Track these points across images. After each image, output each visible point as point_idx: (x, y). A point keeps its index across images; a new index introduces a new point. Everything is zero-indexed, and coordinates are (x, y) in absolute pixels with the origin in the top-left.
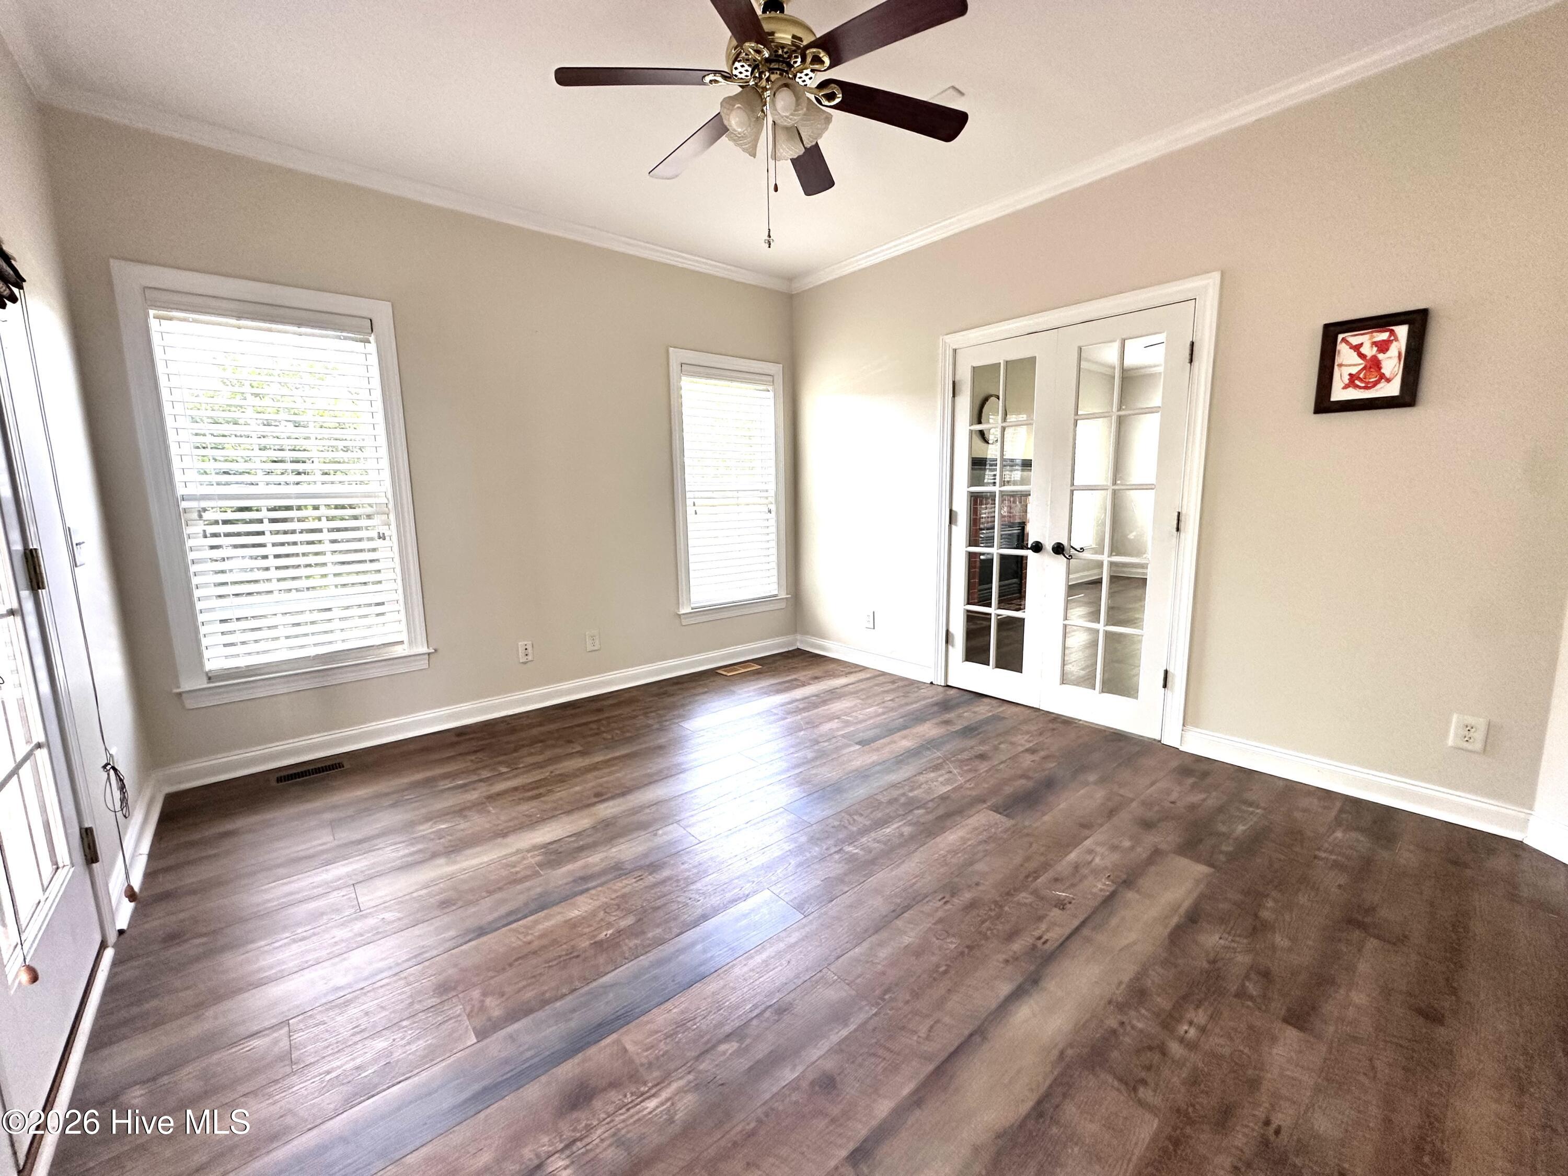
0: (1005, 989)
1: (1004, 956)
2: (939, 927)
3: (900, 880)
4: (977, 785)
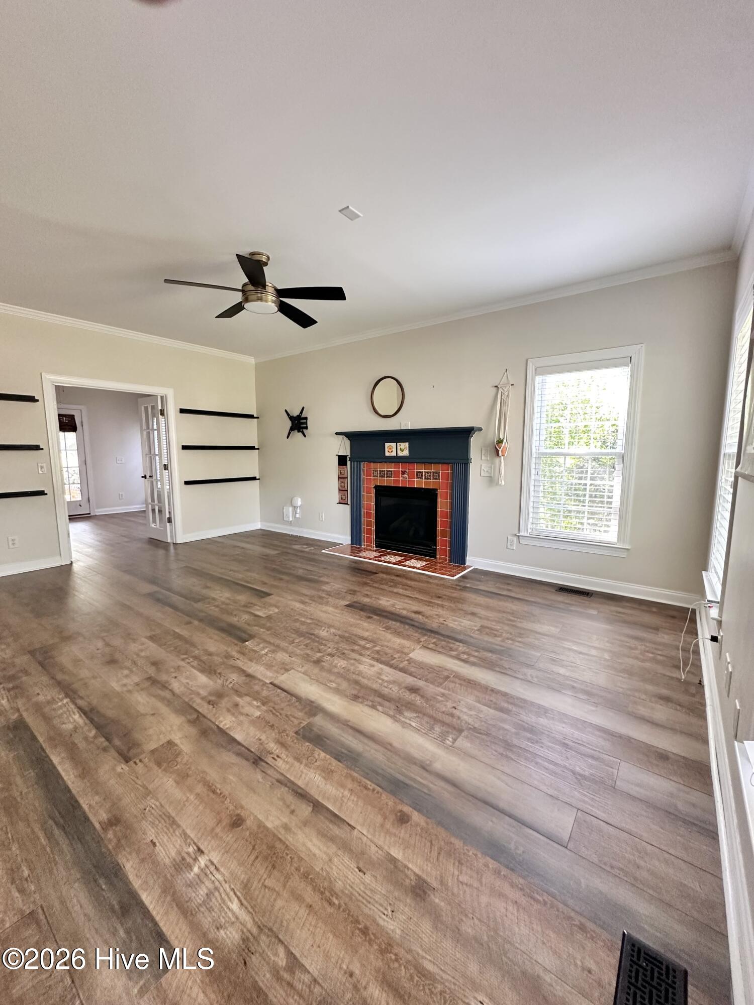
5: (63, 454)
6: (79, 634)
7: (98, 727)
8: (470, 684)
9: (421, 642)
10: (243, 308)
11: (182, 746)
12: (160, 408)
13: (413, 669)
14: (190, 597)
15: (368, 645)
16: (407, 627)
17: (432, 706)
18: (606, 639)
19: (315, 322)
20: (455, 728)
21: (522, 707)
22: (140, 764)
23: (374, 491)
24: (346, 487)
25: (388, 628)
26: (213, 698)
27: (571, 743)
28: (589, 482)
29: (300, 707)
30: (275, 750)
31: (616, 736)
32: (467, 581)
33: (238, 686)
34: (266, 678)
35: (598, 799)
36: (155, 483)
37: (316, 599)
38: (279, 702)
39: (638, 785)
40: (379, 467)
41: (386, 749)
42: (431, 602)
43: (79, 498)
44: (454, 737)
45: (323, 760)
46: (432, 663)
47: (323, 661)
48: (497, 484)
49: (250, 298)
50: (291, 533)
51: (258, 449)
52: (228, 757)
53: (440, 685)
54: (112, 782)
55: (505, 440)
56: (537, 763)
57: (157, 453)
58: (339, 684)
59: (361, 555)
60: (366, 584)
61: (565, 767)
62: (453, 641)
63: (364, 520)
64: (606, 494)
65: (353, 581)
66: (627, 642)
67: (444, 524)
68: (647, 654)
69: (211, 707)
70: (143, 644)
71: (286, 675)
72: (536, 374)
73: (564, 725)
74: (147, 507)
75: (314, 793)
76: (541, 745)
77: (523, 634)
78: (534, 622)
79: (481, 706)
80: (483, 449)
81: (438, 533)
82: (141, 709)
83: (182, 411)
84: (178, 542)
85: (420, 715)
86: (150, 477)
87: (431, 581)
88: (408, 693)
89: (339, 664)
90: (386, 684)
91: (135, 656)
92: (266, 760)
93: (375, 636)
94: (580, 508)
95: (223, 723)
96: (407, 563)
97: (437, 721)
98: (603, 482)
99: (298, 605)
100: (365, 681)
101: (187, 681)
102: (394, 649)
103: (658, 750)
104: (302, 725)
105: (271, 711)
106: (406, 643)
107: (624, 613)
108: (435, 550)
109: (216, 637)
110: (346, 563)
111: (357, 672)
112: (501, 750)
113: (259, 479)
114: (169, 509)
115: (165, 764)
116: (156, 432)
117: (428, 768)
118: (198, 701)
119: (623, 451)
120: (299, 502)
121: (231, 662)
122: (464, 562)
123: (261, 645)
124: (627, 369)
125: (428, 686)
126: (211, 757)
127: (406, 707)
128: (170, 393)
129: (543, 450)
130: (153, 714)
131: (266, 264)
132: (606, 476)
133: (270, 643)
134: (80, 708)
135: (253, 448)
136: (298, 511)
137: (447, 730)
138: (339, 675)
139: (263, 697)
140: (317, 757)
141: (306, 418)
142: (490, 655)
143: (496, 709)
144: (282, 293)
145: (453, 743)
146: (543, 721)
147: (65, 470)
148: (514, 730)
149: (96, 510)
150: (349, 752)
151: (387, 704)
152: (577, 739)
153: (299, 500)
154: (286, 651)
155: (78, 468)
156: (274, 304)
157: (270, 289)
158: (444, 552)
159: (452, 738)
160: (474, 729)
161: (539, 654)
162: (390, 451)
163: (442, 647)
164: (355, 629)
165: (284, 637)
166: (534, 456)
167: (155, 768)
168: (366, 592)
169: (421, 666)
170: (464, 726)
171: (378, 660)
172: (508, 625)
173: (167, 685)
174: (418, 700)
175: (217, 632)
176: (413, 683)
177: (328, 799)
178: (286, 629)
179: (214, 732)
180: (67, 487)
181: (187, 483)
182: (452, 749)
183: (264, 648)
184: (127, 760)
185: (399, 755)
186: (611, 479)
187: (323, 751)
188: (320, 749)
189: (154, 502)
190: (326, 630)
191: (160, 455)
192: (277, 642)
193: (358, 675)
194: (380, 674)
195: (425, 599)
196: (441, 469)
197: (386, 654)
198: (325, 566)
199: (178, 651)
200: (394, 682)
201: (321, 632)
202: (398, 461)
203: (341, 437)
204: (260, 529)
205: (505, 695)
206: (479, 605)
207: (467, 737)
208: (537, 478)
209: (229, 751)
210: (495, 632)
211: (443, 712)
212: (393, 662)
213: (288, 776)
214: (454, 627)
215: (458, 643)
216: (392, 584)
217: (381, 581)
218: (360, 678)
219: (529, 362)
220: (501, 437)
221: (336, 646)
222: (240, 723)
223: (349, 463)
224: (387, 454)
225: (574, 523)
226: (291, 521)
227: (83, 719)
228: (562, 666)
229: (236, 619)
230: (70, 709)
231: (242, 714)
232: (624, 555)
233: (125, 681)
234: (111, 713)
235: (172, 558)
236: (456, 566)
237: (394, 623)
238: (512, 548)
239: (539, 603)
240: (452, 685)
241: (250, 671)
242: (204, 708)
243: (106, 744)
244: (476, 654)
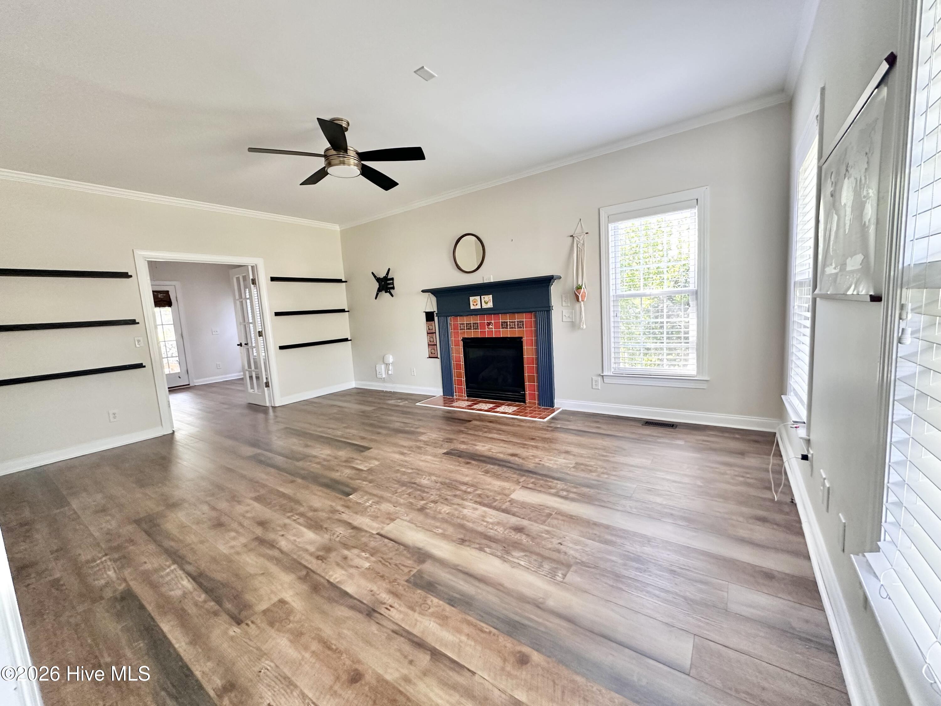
5: (160, 328)
6: (184, 500)
7: (208, 591)
8: (572, 519)
9: (520, 482)
10: (327, 174)
11: (293, 604)
12: (251, 277)
13: (515, 510)
14: (292, 456)
15: (469, 490)
16: (505, 469)
17: (538, 544)
18: (697, 467)
19: (396, 184)
20: (563, 564)
21: (625, 538)
22: (252, 625)
23: (461, 343)
24: (435, 341)
25: (487, 472)
26: (321, 553)
27: (679, 570)
28: (665, 320)
29: (409, 556)
30: (388, 600)
31: (720, 559)
32: (557, 422)
33: (345, 539)
34: (373, 529)
35: (713, 623)
36: (250, 350)
37: (414, 450)
38: (387, 551)
39: (750, 606)
40: (465, 320)
41: (498, 590)
42: (525, 444)
43: (177, 370)
44: (564, 572)
45: (437, 606)
46: (533, 503)
47: (426, 508)
48: (579, 328)
49: (333, 162)
50: (385, 390)
51: (348, 311)
52: (342, 612)
53: (543, 522)
54: (225, 645)
55: (584, 286)
56: (648, 592)
57: (251, 321)
58: (444, 530)
59: (453, 405)
60: (461, 432)
61: (677, 594)
62: (551, 480)
63: (454, 371)
64: (682, 330)
65: (449, 430)
66: (716, 468)
67: (531, 369)
68: (737, 478)
69: (320, 562)
70: (248, 505)
71: (392, 525)
72: (609, 222)
73: (669, 553)
74: (245, 375)
75: (431, 641)
76: (649, 574)
77: (616, 468)
78: (626, 456)
79: (586, 540)
80: (563, 296)
81: (526, 379)
82: (251, 570)
83: (273, 279)
84: (277, 406)
85: (528, 554)
86: (245, 344)
87: (523, 424)
88: (513, 533)
89: (443, 510)
90: (491, 526)
91: (241, 518)
92: (379, 611)
93: (475, 480)
94: (658, 345)
95: (333, 577)
96: (498, 409)
97: (545, 558)
98: (679, 319)
99: (397, 456)
100: (470, 525)
101: (295, 538)
102: (496, 491)
103: (764, 570)
104: (412, 573)
105: (380, 561)
106: (506, 485)
107: (708, 441)
108: (524, 395)
109: (320, 493)
110: (439, 413)
111: (461, 517)
112: (611, 582)
113: (351, 340)
114: (266, 375)
115: (277, 624)
116: (248, 301)
117: (541, 606)
118: (308, 557)
119: (696, 288)
120: (390, 359)
121: (337, 516)
122: (552, 404)
123: (365, 498)
124: (696, 210)
125: (532, 525)
126: (323, 613)
127: (513, 546)
128: (260, 263)
129: (619, 293)
130: (263, 574)
131: (347, 129)
132: (682, 313)
133: (374, 495)
134: (189, 574)
135: (343, 311)
136: (391, 367)
137: (555, 566)
138: (444, 521)
139: (372, 548)
140: (429, 603)
141: (392, 279)
142: (589, 490)
143: (600, 542)
144: (363, 156)
145: (564, 579)
146: (648, 550)
147: (162, 344)
148: (620, 561)
149: (195, 381)
150: (462, 596)
151: (493, 545)
152: (684, 566)
153: (391, 357)
154: (390, 502)
155: (175, 342)
156: (356, 167)
157: (351, 153)
158: (532, 396)
159: (562, 574)
160: (582, 563)
161: (635, 486)
162: (475, 304)
163: (541, 486)
164: (454, 475)
165: (387, 487)
166: (612, 299)
167: (268, 629)
168: (462, 440)
169: (523, 505)
170: (572, 561)
171: (480, 504)
172: (601, 460)
173: (274, 544)
174: (524, 539)
175: (320, 488)
176: (517, 523)
177: (446, 646)
178: (388, 479)
179: (324, 587)
180: (165, 361)
181: (281, 348)
182: (562, 584)
183: (368, 500)
184: (239, 622)
185: (512, 596)
186: (686, 316)
187: (435, 597)
188: (432, 595)
189: (251, 368)
190: (427, 478)
191: (254, 323)
192: (380, 493)
193: (462, 519)
194: (484, 517)
195: (519, 442)
196: (524, 318)
197: (488, 497)
198: (420, 418)
199: (284, 510)
200: (498, 524)
201: (422, 480)
202: (482, 313)
203: (427, 294)
204: (355, 388)
205: (607, 527)
206: (570, 444)
207: (576, 572)
208: (616, 319)
209: (342, 604)
210: (590, 468)
211: (550, 549)
212: (495, 504)
213: (403, 626)
214: (551, 466)
215: (556, 481)
216: (486, 430)
217: (476, 428)
218: (466, 522)
219: (601, 210)
220: (580, 283)
221: (438, 493)
222: (351, 576)
223: (436, 319)
224: (472, 307)
225: (653, 360)
226: (384, 378)
227: (191, 584)
228: (659, 495)
229: (338, 474)
230: (178, 575)
231: (352, 567)
232: (704, 386)
233: (233, 543)
234: (220, 576)
235: (271, 421)
236: (545, 409)
237: (492, 466)
238: (596, 388)
239: (628, 438)
240: (555, 522)
241: (355, 523)
242: (314, 564)
243: (217, 607)
244: (575, 490)
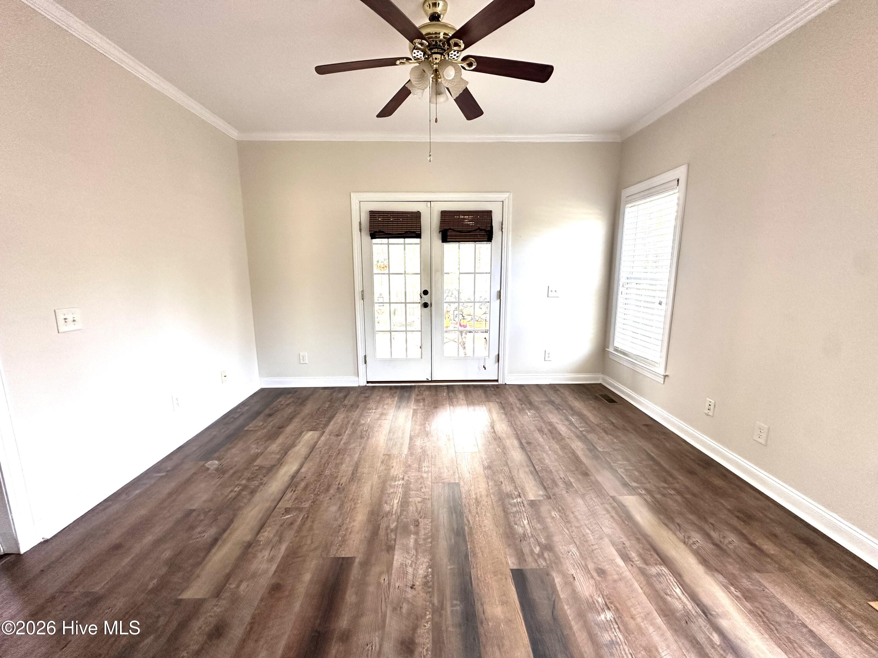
0: (303, 470)
1: (306, 478)
2: (336, 475)
3: (364, 482)
4: (379, 584)
